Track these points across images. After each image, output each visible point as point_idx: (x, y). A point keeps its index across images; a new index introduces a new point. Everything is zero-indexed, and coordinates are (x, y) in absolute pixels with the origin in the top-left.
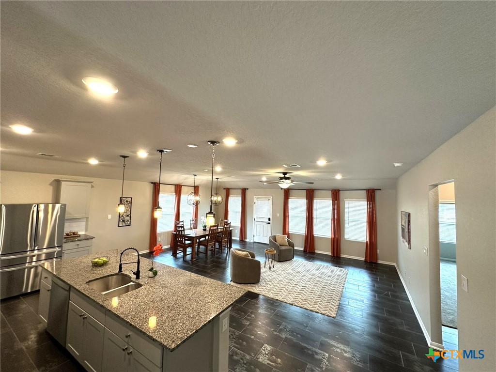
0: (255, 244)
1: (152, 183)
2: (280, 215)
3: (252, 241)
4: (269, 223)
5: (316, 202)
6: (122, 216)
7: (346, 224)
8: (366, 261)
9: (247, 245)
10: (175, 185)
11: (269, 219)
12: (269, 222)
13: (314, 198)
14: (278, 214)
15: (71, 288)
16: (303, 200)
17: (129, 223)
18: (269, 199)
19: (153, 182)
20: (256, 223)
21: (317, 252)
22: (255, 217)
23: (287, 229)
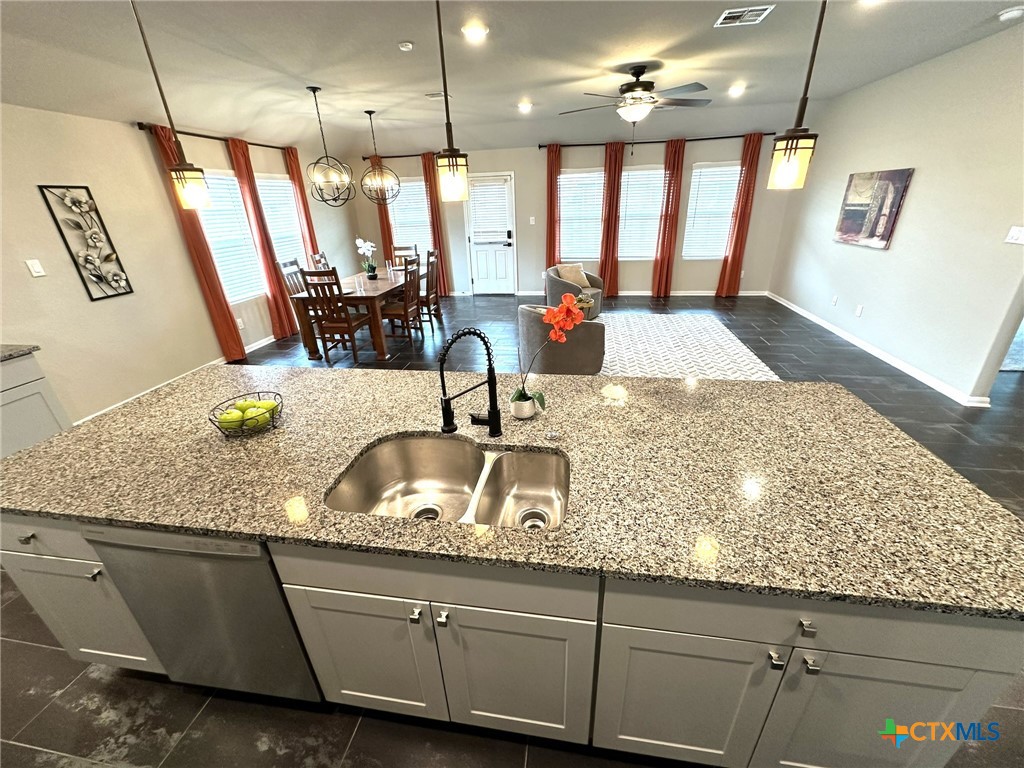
0: (477, 298)
1: (141, 126)
2: (537, 221)
3: (469, 293)
4: (510, 245)
5: (629, 177)
6: (87, 260)
7: (689, 222)
8: (718, 296)
9: (459, 306)
10: (225, 140)
11: (509, 235)
12: (510, 241)
13: (623, 168)
14: (532, 219)
15: (271, 545)
16: (596, 174)
17: (123, 283)
18: (506, 180)
19: (145, 121)
20: (474, 248)
21: (621, 293)
22: (470, 231)
23: (557, 254)
